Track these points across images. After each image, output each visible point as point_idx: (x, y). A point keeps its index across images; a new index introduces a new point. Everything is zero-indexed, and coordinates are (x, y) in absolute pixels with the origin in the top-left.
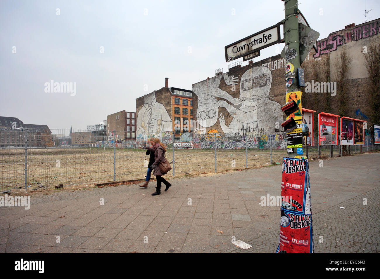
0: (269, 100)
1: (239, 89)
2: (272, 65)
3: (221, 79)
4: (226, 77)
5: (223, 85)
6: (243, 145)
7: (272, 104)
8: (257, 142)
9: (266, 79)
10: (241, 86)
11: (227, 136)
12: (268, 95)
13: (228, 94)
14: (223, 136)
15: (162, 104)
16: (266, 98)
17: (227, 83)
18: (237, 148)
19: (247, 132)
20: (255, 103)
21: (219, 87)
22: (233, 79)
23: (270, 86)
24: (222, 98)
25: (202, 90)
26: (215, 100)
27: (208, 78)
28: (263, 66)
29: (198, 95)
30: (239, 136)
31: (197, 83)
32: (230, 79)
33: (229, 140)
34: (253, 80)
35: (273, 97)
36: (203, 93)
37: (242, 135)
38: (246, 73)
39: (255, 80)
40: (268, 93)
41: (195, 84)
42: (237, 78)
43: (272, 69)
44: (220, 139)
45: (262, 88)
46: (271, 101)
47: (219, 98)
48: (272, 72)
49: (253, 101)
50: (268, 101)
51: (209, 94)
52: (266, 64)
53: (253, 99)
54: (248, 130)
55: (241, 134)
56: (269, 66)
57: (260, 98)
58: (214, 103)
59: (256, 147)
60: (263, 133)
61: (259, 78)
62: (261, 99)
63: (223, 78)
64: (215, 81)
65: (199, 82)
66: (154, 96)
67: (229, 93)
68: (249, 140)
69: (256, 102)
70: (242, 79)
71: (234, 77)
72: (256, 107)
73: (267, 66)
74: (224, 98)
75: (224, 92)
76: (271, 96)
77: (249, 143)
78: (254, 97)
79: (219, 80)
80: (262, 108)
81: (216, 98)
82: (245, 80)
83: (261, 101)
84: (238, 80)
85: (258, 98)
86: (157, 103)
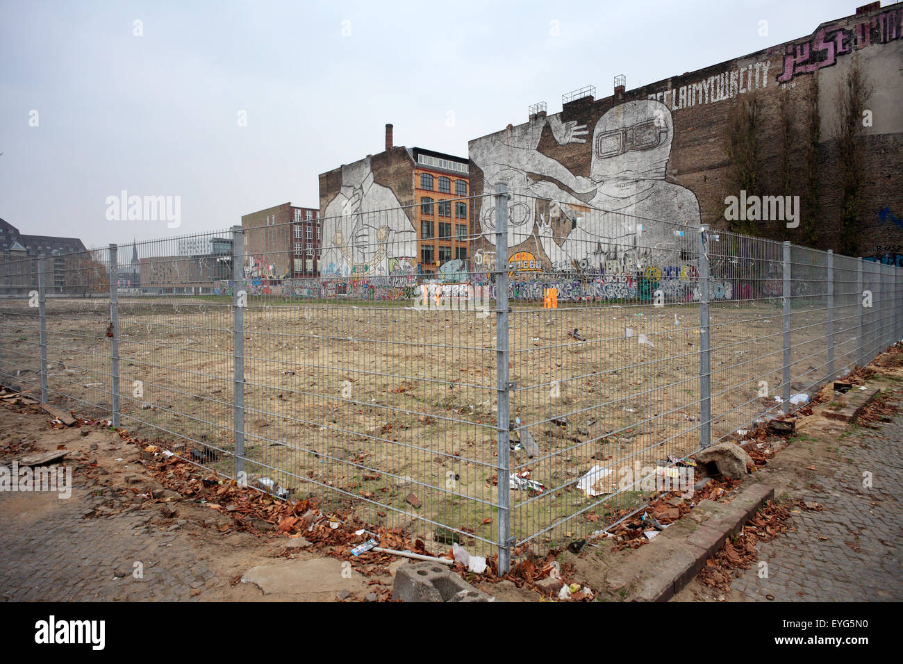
0: (664, 183)
1: (590, 154)
2: (674, 97)
3: (544, 128)
4: (556, 124)
5: (547, 144)
6: (598, 292)
7: (673, 193)
8: (635, 284)
9: (658, 132)
10: (594, 147)
11: (559, 269)
12: (664, 169)
13: (561, 167)
14: (548, 268)
15: (389, 188)
16: (659, 178)
17: (557, 139)
18: (583, 298)
19: (608, 258)
20: (631, 190)
21: (539, 150)
22: (575, 131)
23: (670, 147)
24: (546, 175)
25: (494, 155)
26: (528, 180)
27: (510, 127)
28: (652, 99)
29: (482, 169)
30: (589, 267)
31: (480, 138)
32: (567, 128)
33: (564, 278)
34: (625, 133)
35: (675, 175)
36: (496, 163)
37: (598, 266)
38: (607, 115)
39: (630, 132)
40: (664, 165)
41: (476, 140)
42: (585, 126)
43: (675, 108)
44: (541, 277)
45: (648, 153)
46: (671, 186)
47: (538, 175)
48: (673, 113)
49: (625, 185)
50: (662, 185)
51: (513, 164)
52: (659, 95)
53: (624, 179)
54: (612, 255)
55: (595, 263)
56: (665, 101)
57: (643, 178)
58: (526, 187)
59: (632, 296)
60: (649, 263)
61: (640, 127)
62: (644, 180)
63: (547, 128)
64: (527, 134)
65: (487, 137)
66: (366, 167)
67: (563, 164)
68: (614, 278)
69: (634, 187)
70: (597, 130)
71: (578, 125)
72: (633, 200)
73: (662, 100)
74: (550, 175)
75: (552, 161)
76: (670, 174)
77: (615, 285)
78: (628, 174)
79: (537, 132)
80: (648, 203)
81: (530, 175)
82: (605, 133)
83: (646, 185)
84: (586, 133)
85: (637, 177)
86: (375, 185)
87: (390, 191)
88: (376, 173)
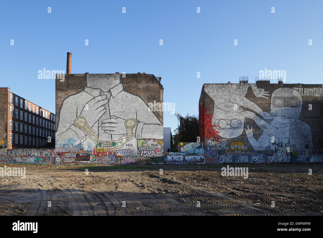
0: (299, 120)
1: (270, 104)
2: (302, 91)
3: (248, 88)
4: (254, 88)
6: (274, 160)
7: (302, 124)
8: (289, 157)
9: (297, 102)
10: (272, 102)
11: (256, 150)
12: (299, 115)
13: (257, 106)
14: (251, 149)
16: (297, 118)
17: (255, 94)
18: (268, 162)
19: (279, 146)
21: (246, 96)
22: (263, 93)
23: (301, 108)
24: (250, 108)
25: (221, 94)
26: (240, 109)
27: (229, 83)
28: (295, 89)
29: (214, 99)
30: (270, 150)
31: (212, 84)
32: (260, 91)
33: (259, 154)
34: (285, 99)
35: (303, 118)
36: (222, 98)
37: (274, 149)
38: (277, 90)
39: (286, 99)
40: (299, 114)
41: (209, 84)
42: (268, 92)
43: (303, 95)
44: (248, 153)
45: (293, 109)
46: (302, 122)
47: (245, 108)
48: (302, 96)
49: (285, 119)
50: (299, 121)
51: (232, 100)
52: (297, 88)
53: (285, 116)
54: (280, 145)
55: (273, 148)
56: (299, 91)
57: (292, 117)
58: (239, 112)
59: (288, 161)
60: (295, 149)
61: (290, 98)
62: (292, 118)
63: (250, 88)
64: (239, 88)
65: (217, 84)
67: (258, 106)
68: (281, 154)
69: (288, 120)
70: (273, 95)
71: (265, 91)
72: (288, 125)
73: (298, 91)
74: (252, 109)
75: (252, 103)
76: (302, 117)
77: (281, 157)
78: (286, 115)
79: (246, 89)
80: (294, 127)
81: (241, 107)
82: (277, 97)
83: (293, 120)
84: (268, 95)
85: (289, 116)
86: (123, 92)
87: (139, 98)
88: (125, 85)
